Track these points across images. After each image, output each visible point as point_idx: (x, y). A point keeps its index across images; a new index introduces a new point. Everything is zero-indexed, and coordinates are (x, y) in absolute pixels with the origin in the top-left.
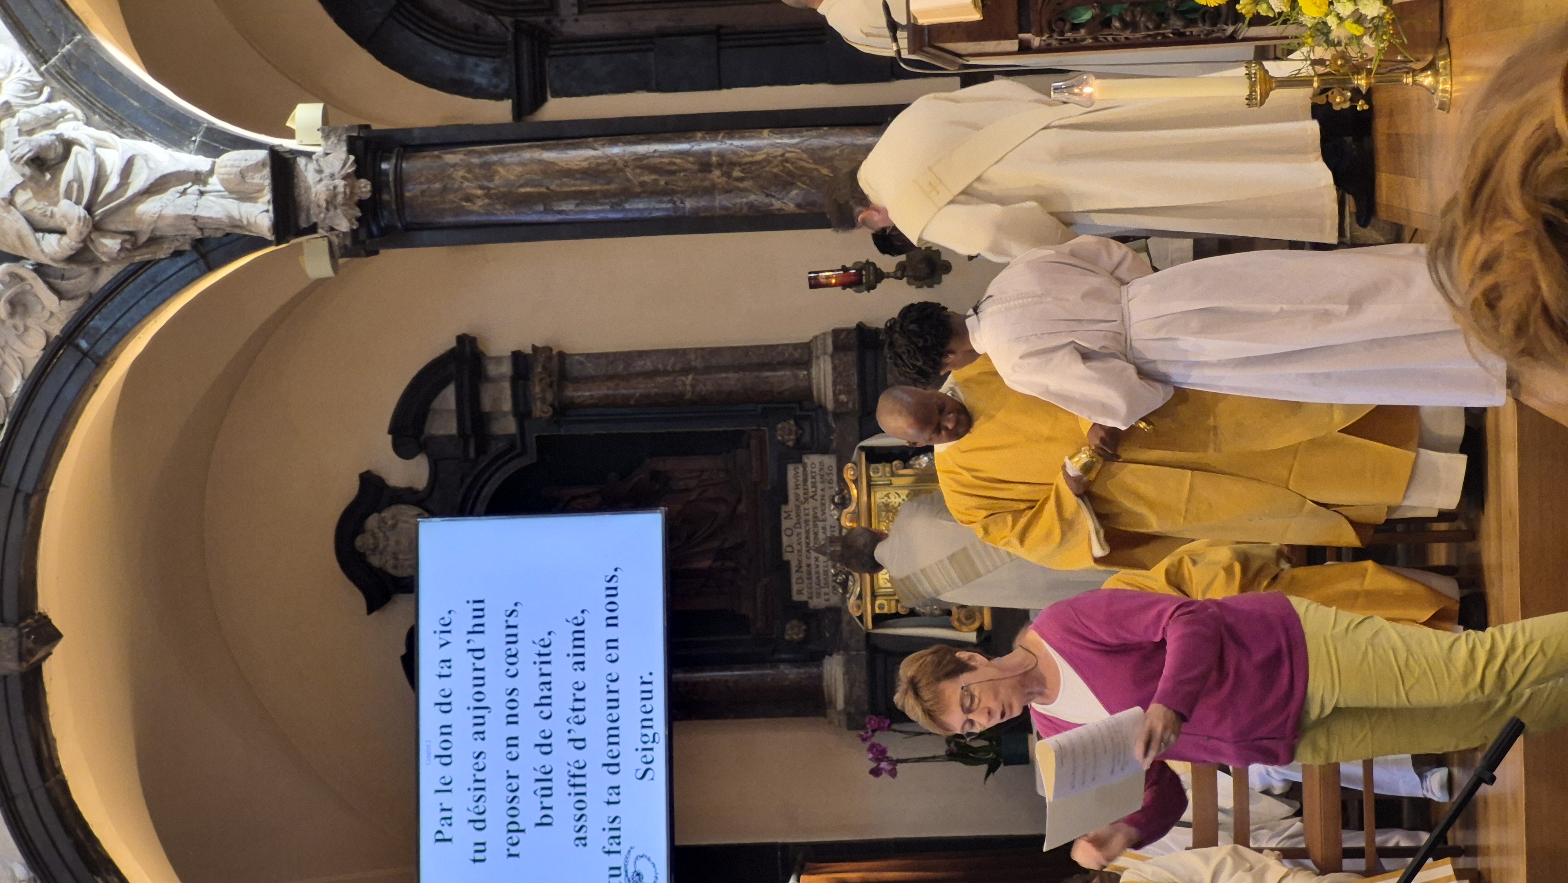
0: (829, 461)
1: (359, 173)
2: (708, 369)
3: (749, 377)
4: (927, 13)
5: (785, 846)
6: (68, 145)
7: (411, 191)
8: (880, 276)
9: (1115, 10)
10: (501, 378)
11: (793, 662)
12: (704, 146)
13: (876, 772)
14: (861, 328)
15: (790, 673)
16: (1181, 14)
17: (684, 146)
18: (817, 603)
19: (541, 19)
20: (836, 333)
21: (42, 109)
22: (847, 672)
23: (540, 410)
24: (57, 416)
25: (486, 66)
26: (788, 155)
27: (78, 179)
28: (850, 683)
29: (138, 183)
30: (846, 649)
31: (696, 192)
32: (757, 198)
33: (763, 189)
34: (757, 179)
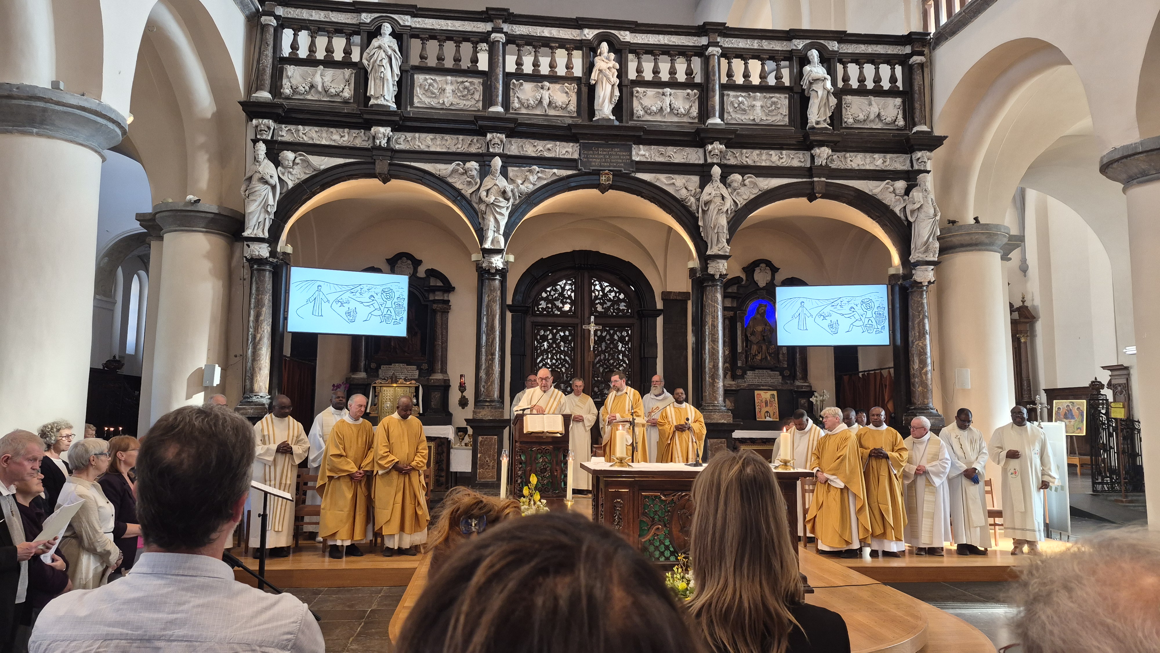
0: (417, 377)
1: (497, 270)
2: (442, 348)
3: (440, 358)
4: (526, 418)
5: (316, 360)
6: (508, 200)
7: (492, 283)
8: (462, 392)
9: (524, 466)
10: (444, 297)
11: (365, 364)
12: (497, 355)
13: (334, 385)
14: (450, 386)
15: (362, 364)
16: (522, 482)
17: (497, 349)
18: (380, 371)
19: (531, 312)
20: (449, 380)
21: (517, 194)
22: (361, 378)
23: (435, 306)
24: (441, 189)
25: (520, 299)
26: (494, 375)
27: (500, 202)
28: (358, 379)
29: (498, 216)
30: (368, 378)
31: (486, 352)
32: (483, 367)
33: (486, 368)
34: (489, 367)
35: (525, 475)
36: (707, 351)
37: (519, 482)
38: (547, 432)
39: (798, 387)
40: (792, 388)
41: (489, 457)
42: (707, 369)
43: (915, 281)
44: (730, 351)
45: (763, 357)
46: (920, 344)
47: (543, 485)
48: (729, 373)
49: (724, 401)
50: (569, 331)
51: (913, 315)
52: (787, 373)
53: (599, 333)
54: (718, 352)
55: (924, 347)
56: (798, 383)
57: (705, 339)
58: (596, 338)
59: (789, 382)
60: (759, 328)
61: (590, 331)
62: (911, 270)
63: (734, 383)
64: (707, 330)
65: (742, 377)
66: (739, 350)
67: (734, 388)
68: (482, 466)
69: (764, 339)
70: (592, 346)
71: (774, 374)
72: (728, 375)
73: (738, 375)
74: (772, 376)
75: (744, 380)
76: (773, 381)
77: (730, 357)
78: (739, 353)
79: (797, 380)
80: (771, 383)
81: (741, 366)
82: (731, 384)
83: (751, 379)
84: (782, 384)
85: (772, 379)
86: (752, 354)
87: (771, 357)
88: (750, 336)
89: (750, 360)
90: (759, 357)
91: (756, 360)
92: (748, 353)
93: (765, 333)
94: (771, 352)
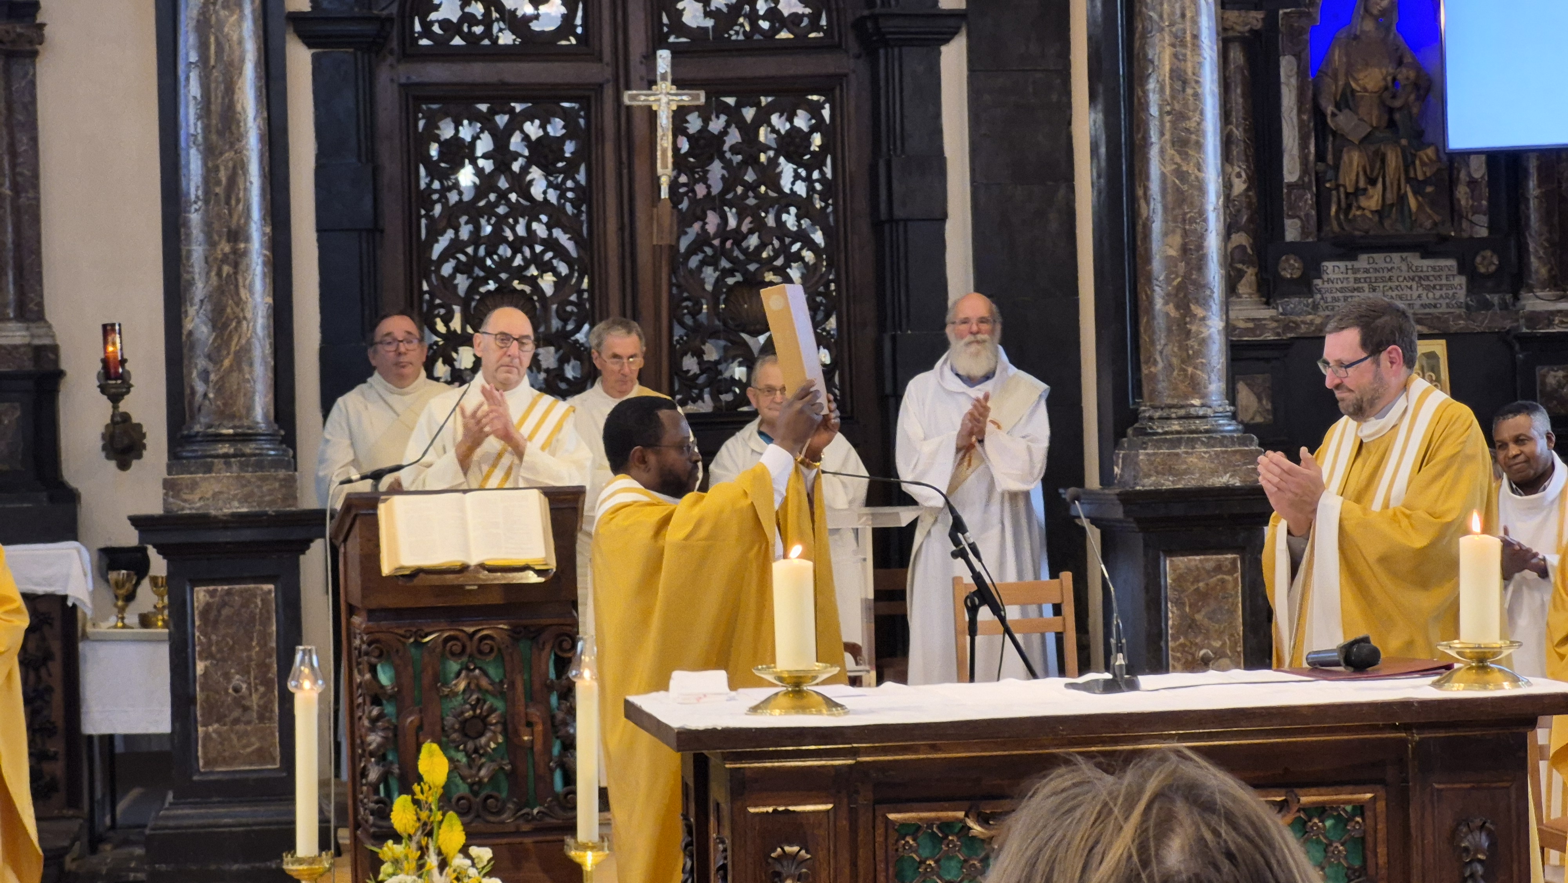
2: (17, 211)
3: (9, 254)
4: (390, 513)
8: (115, 399)
9: (390, 709)
12: (256, 235)
14: (61, 374)
16: (384, 778)
17: (256, 213)
19: (395, 44)
20: (54, 349)
26: (244, 323)
31: (208, 226)
32: (199, 290)
33: (210, 296)
34: (220, 290)
35: (396, 749)
36: (1155, 186)
37: (373, 775)
38: (482, 566)
39: (1534, 318)
40: (1508, 324)
41: (245, 671)
42: (1157, 265)
44: (1250, 180)
45: (1390, 197)
47: (476, 786)
48: (1250, 274)
49: (1231, 395)
50: (565, 115)
52: (1487, 262)
53: (694, 123)
54: (1201, 189)
56: (1535, 303)
57: (1146, 138)
58: (684, 145)
59: (1495, 299)
60: (1371, 78)
61: (652, 116)
63: (1266, 313)
64: (1154, 99)
65: (1305, 285)
66: (1291, 172)
67: (1270, 337)
68: (215, 714)
69: (1392, 124)
70: (665, 182)
71: (1434, 268)
72: (1244, 281)
73: (1284, 279)
74: (1427, 278)
75: (1310, 300)
76: (1428, 297)
77: (1249, 205)
78: (1290, 186)
79: (1531, 289)
80: (1423, 306)
81: (1298, 240)
82: (1259, 320)
83: (1339, 294)
84: (1468, 307)
85: (1428, 288)
86: (1345, 186)
87: (1420, 199)
88: (1336, 111)
89: (1337, 212)
90: (1372, 197)
91: (1359, 213)
92: (1328, 185)
93: (1394, 97)
94: (1420, 177)
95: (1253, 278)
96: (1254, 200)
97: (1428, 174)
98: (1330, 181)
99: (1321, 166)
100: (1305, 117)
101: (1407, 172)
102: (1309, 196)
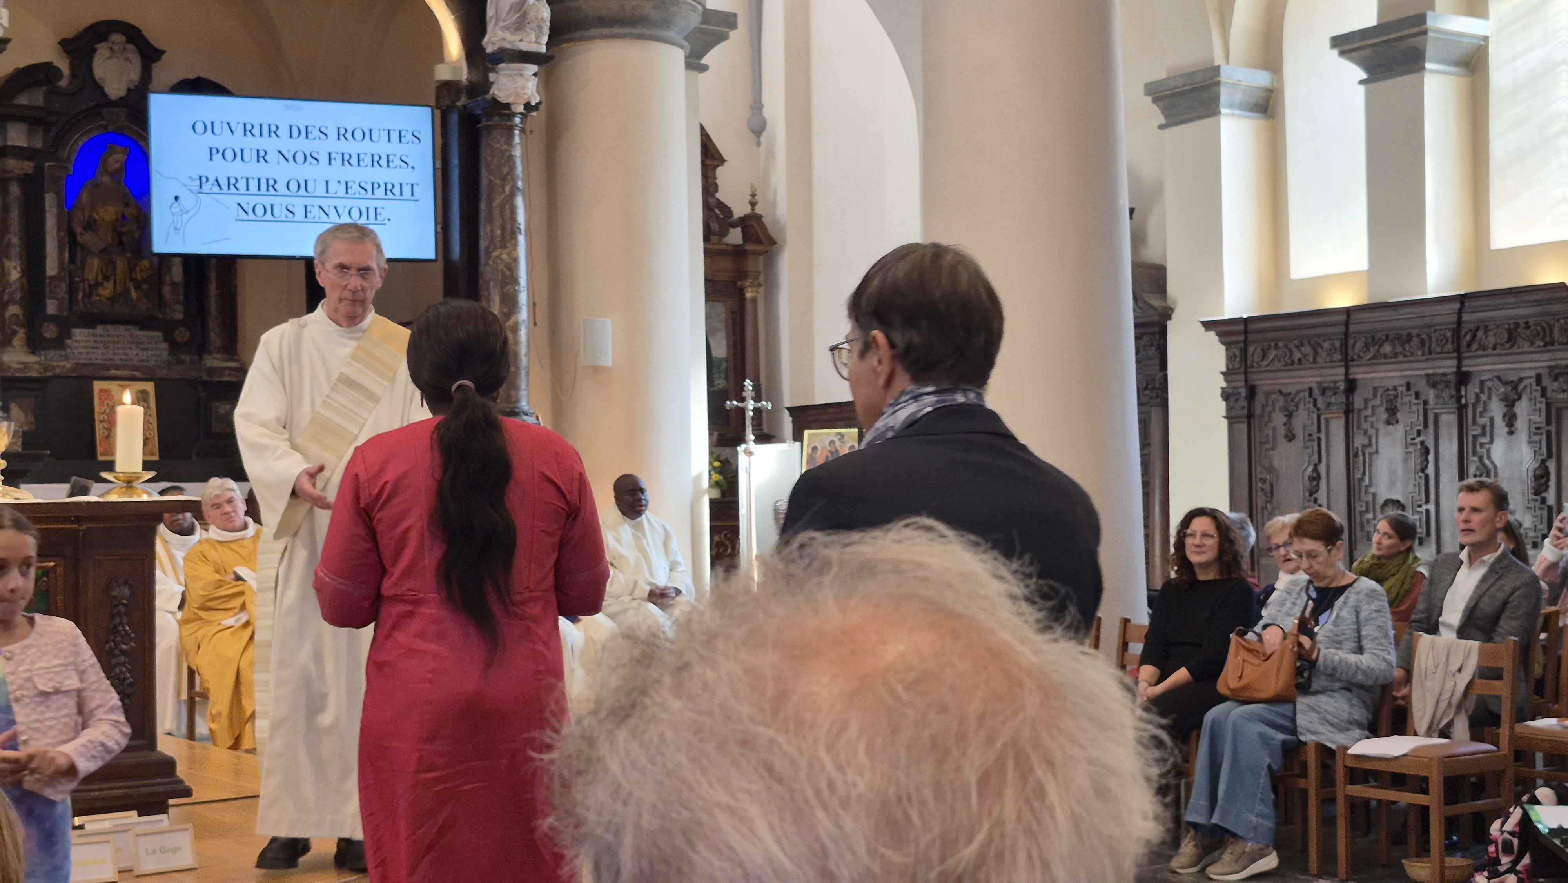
39: (211, 371)
40: (195, 374)
43: (495, 100)
44: (23, 271)
45: (119, 289)
46: (504, 257)
48: (21, 333)
51: (490, 184)
52: (182, 335)
55: (512, 266)
56: (213, 361)
59: (187, 358)
60: (107, 213)
62: (487, 71)
63: (32, 359)
65: (59, 343)
66: (51, 268)
67: (34, 374)
69: (121, 243)
71: (147, 337)
72: (16, 338)
73: (45, 339)
74: (142, 343)
75: (64, 353)
76: (143, 355)
77: (22, 288)
78: (51, 278)
79: (210, 353)
80: (139, 360)
81: (55, 313)
82: (27, 363)
83: (83, 350)
84: (170, 363)
85: (143, 350)
86: (88, 280)
87: (139, 292)
88: (83, 231)
89: (83, 297)
90: (106, 288)
91: (97, 298)
92: (77, 279)
93: (123, 225)
94: (139, 277)
95: (24, 336)
96: (26, 285)
97: (145, 277)
98: (77, 277)
99: (72, 267)
100: (62, 234)
101: (130, 274)
102: (64, 286)
